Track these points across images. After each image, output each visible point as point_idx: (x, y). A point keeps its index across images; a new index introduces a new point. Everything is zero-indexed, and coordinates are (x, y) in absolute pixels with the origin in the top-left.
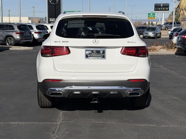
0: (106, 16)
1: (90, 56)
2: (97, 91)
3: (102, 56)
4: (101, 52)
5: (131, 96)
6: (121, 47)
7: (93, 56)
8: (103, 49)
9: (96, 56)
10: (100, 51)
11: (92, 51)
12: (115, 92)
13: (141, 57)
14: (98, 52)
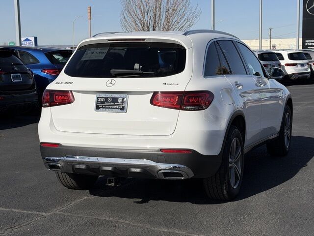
0: (144, 40)
1: (102, 107)
2: (110, 167)
3: (121, 107)
4: (120, 101)
5: (167, 178)
6: (151, 92)
7: (107, 107)
8: (123, 96)
9: (111, 107)
10: (118, 98)
11: (106, 99)
12: (137, 169)
13: (186, 110)
14: (115, 100)
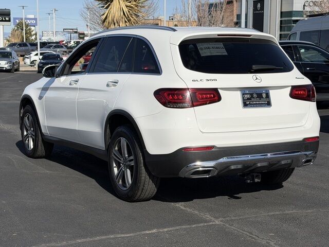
1: (250, 104)
3: (267, 102)
4: (264, 96)
6: (289, 86)
7: (254, 103)
9: (258, 103)
10: (262, 94)
11: (252, 95)
12: (289, 160)
